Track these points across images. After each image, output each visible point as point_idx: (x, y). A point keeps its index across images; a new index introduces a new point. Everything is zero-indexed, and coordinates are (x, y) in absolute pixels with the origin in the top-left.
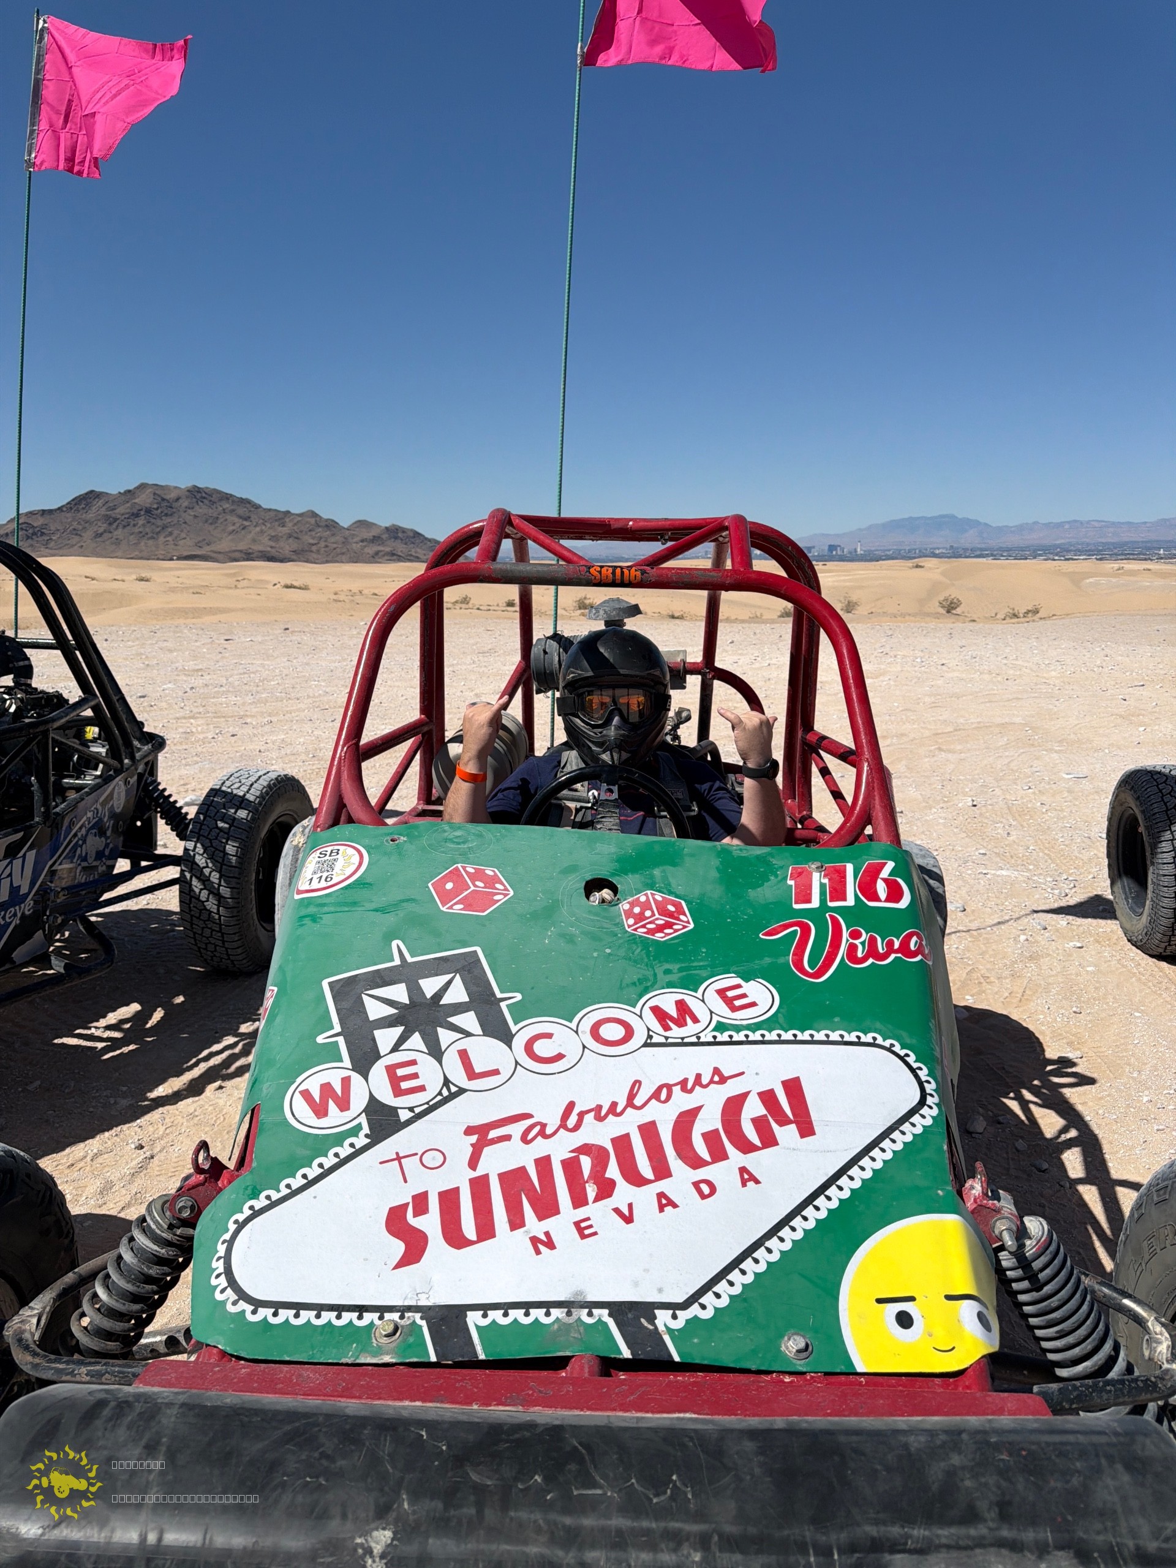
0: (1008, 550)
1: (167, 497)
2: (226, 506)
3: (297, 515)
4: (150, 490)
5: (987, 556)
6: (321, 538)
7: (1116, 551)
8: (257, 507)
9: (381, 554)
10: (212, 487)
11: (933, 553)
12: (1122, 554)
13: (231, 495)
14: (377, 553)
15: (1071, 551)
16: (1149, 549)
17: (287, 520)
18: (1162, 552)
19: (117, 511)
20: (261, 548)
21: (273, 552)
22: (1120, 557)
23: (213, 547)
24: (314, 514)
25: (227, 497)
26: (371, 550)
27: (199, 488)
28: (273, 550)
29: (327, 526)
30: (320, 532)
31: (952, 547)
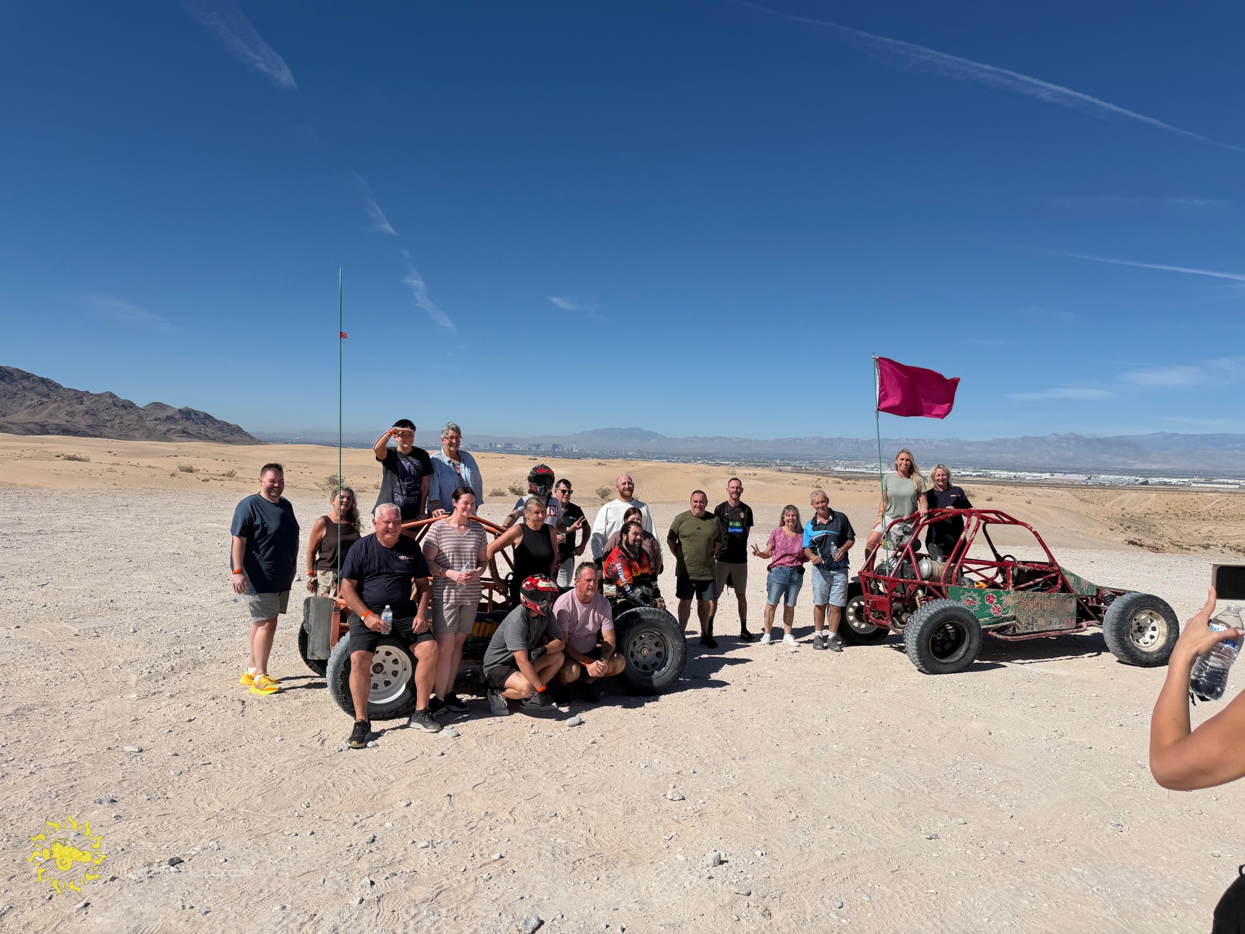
0: (678, 455)
2: (26, 383)
3: (96, 395)
6: (117, 416)
8: (57, 386)
9: (173, 432)
10: (14, 367)
12: (753, 462)
13: (32, 375)
14: (169, 431)
15: (719, 458)
16: (770, 459)
17: (85, 399)
18: (778, 461)
20: (56, 421)
21: (70, 427)
23: (9, 419)
24: (112, 396)
25: (28, 376)
28: (69, 424)
29: (124, 406)
30: (116, 410)
31: (639, 451)
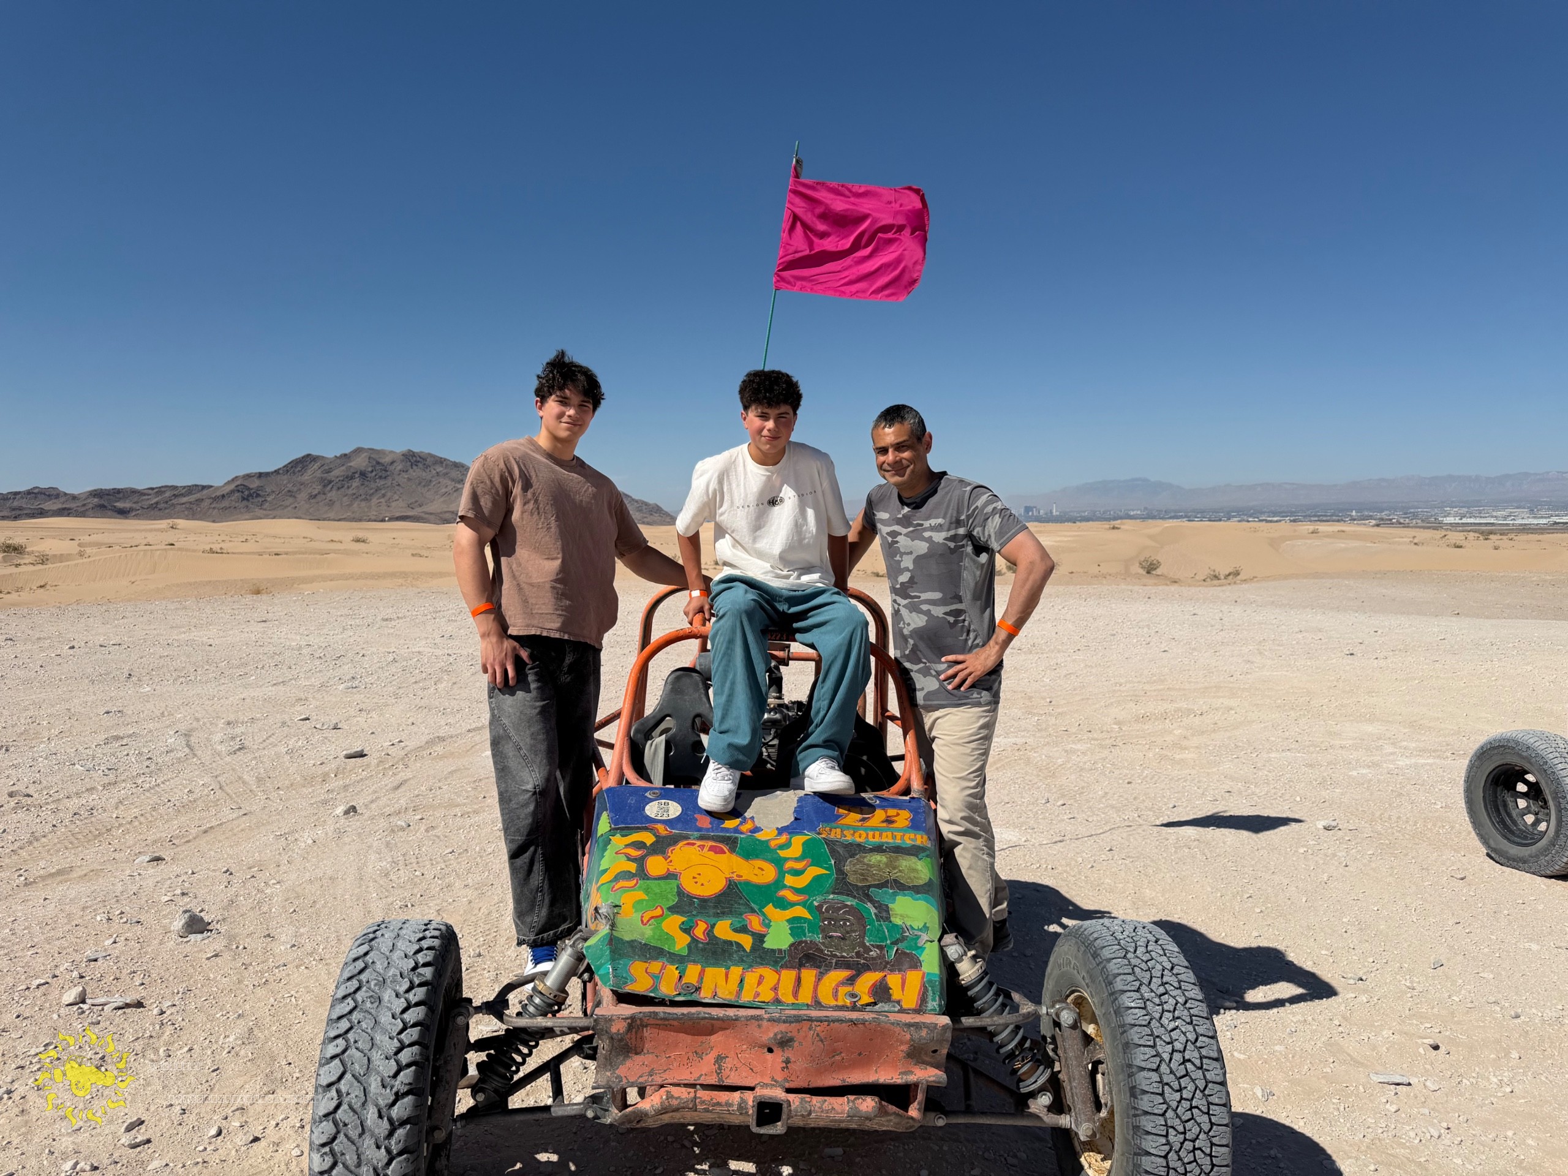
0: (1202, 512)
1: (381, 461)
2: (439, 469)
4: (365, 454)
5: (1181, 517)
7: (1308, 513)
10: (427, 451)
11: (1127, 514)
12: (1315, 516)
13: (445, 460)
15: (1265, 512)
16: (1341, 511)
18: (1354, 513)
19: (333, 473)
22: (1312, 519)
23: (425, 509)
25: (441, 461)
27: (414, 453)
31: (1146, 508)
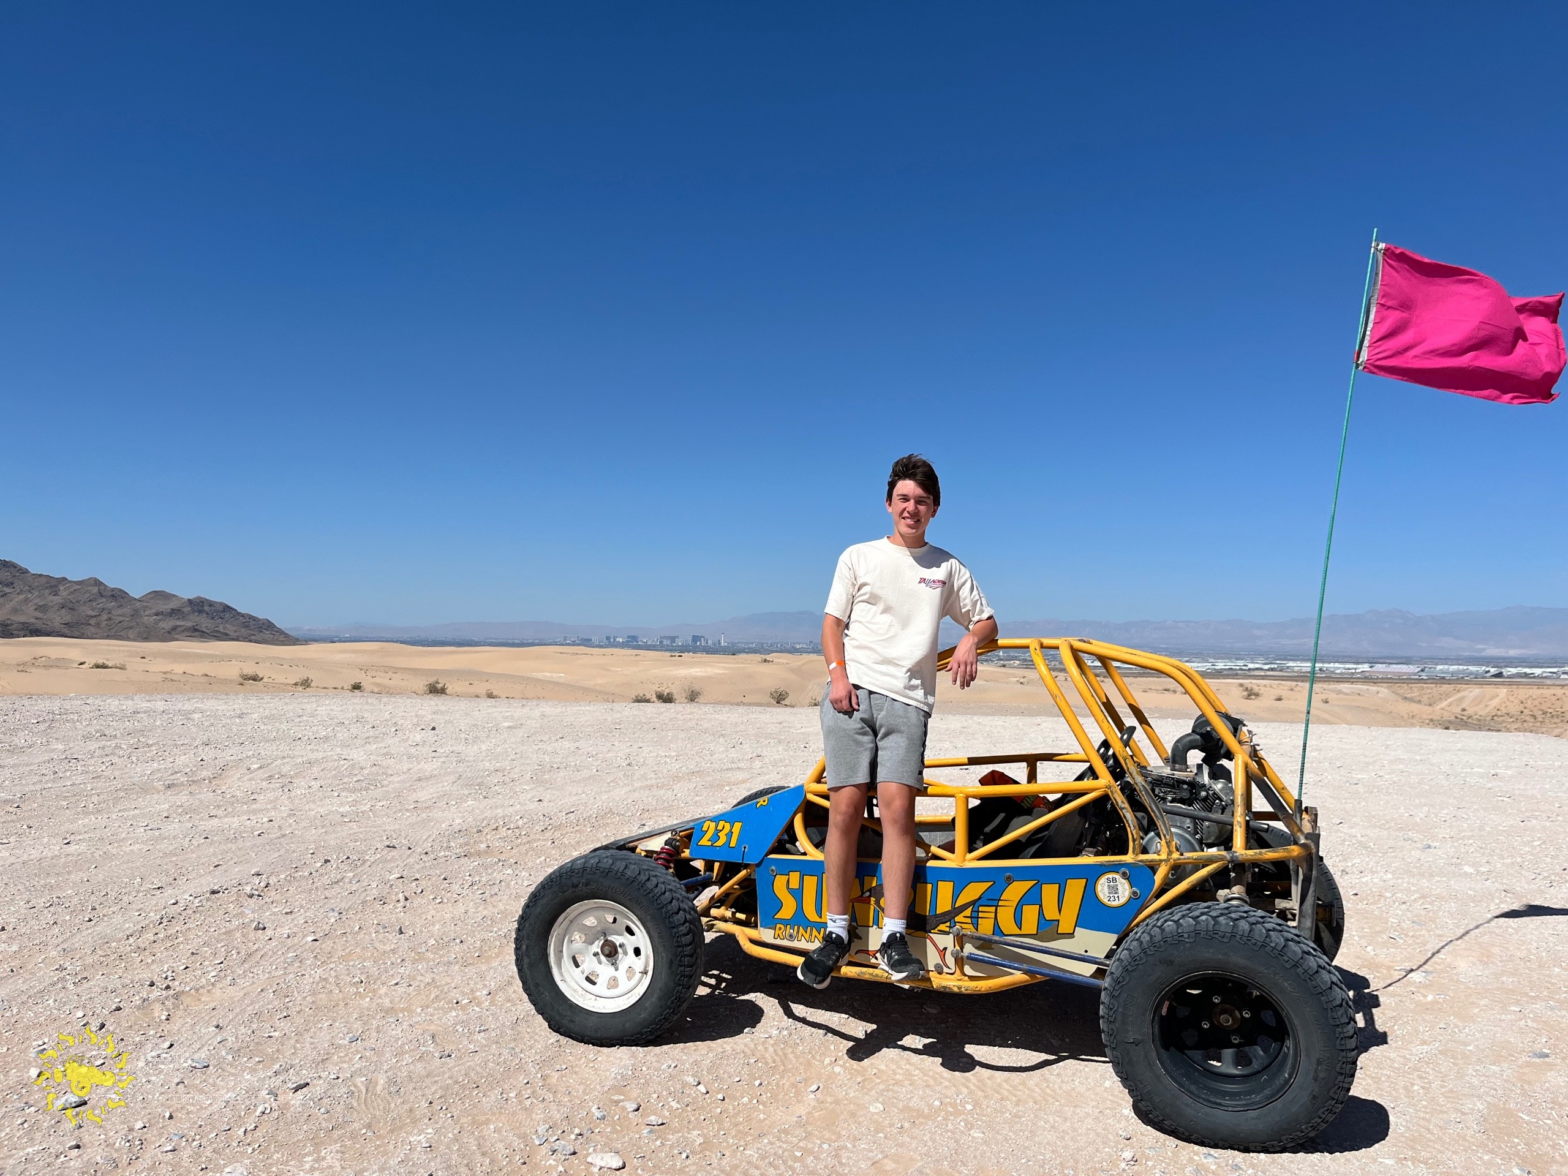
3: (75, 582)
6: (103, 609)
8: (26, 571)
9: (180, 629)
11: (784, 648)
14: (174, 628)
17: (61, 588)
20: (22, 619)
21: (39, 624)
24: (97, 583)
26: (167, 624)
28: (40, 622)
29: (113, 596)
30: (103, 602)
